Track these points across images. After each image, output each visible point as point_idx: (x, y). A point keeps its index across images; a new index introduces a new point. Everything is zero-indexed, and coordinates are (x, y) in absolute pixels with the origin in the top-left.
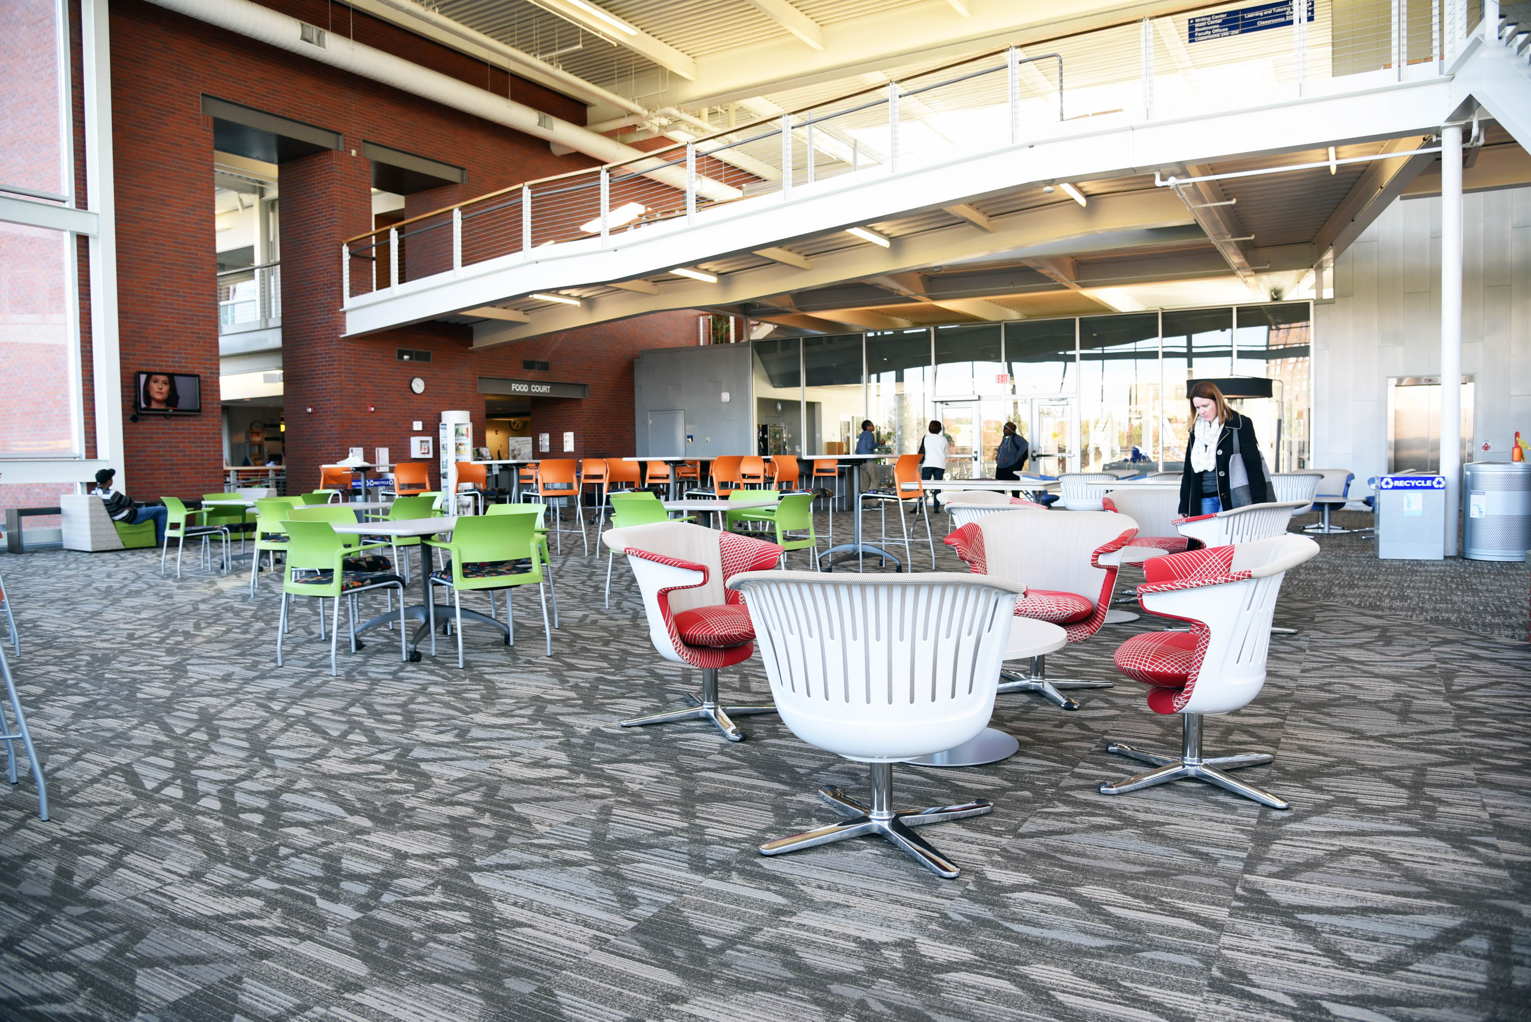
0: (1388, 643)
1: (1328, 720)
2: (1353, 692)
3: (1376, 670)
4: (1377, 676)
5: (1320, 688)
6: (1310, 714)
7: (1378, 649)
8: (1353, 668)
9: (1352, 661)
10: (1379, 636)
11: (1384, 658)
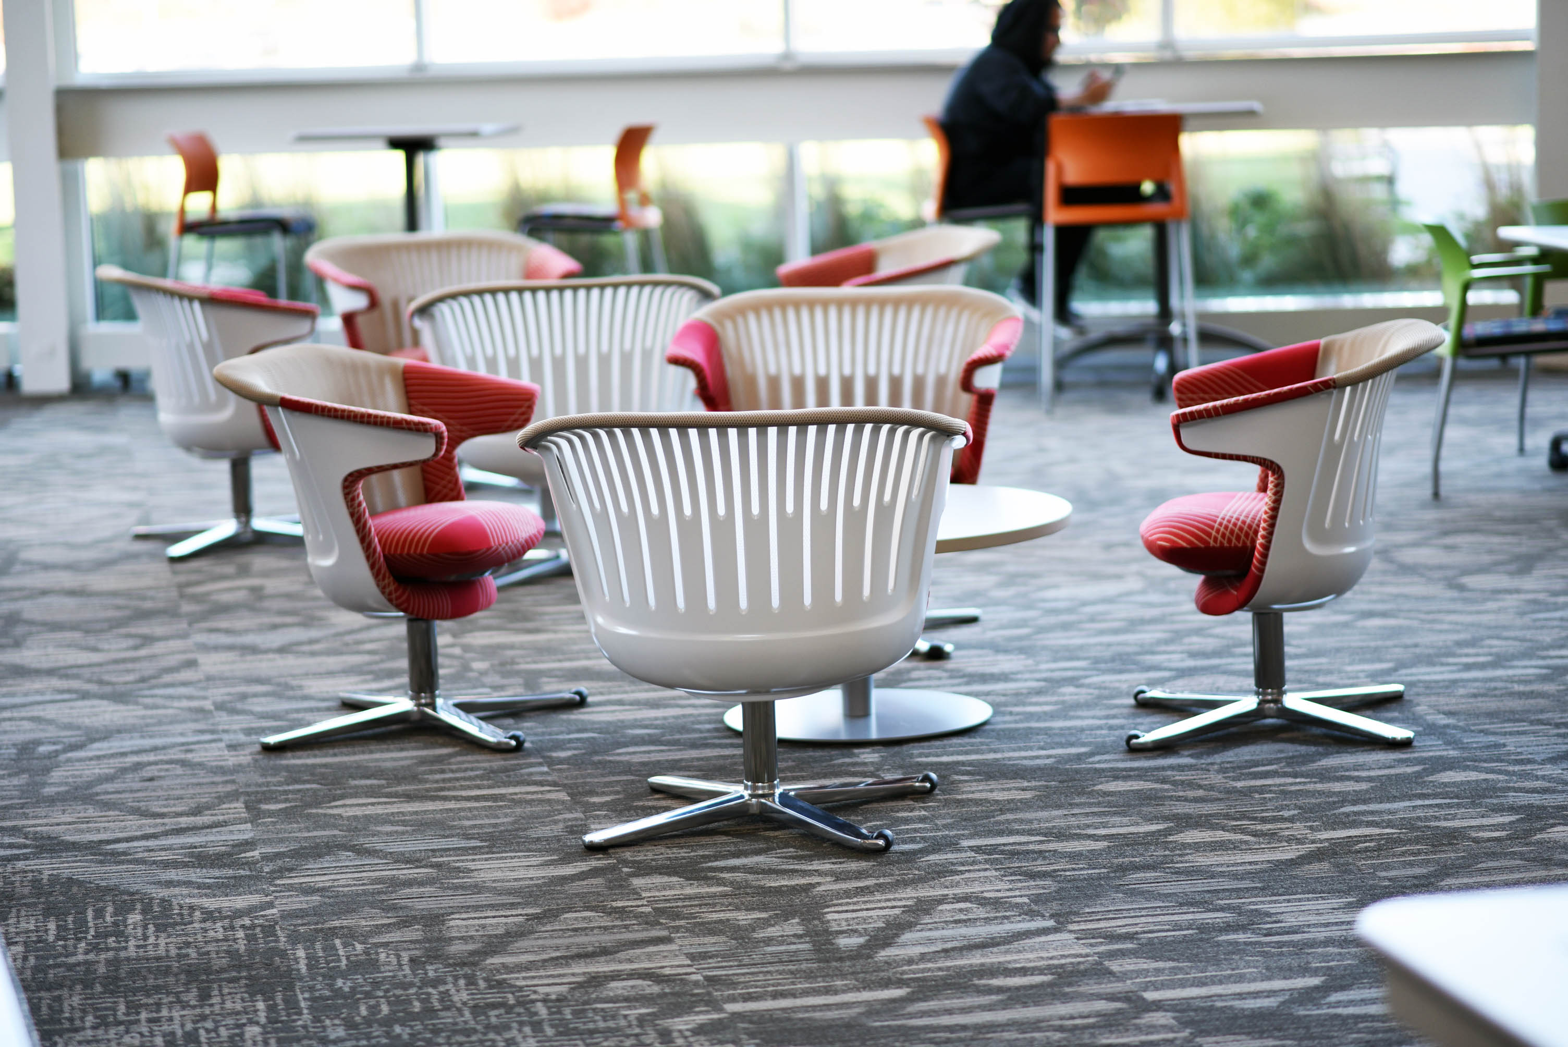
0: (26, 749)
1: (120, 601)
2: (92, 641)
3: (56, 682)
4: (51, 672)
5: (148, 640)
6: (148, 605)
7: (52, 732)
8: (101, 682)
9: (102, 697)
10: (47, 770)
11: (37, 712)
